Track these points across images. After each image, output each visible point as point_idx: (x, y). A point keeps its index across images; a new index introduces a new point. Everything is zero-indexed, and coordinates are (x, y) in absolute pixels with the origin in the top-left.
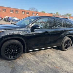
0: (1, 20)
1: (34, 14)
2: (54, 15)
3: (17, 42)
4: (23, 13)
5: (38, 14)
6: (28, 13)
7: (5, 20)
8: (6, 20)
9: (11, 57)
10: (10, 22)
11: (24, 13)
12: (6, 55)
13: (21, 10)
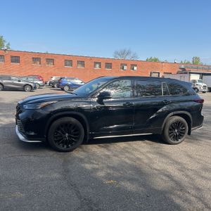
0: (43, 86)
1: (125, 68)
2: (183, 67)
3: (73, 120)
4: (98, 65)
5: (136, 66)
6: (109, 65)
7: (52, 85)
8: (53, 87)
9: (63, 146)
10: (63, 90)
11: (100, 67)
12: (56, 141)
13: (91, 59)
